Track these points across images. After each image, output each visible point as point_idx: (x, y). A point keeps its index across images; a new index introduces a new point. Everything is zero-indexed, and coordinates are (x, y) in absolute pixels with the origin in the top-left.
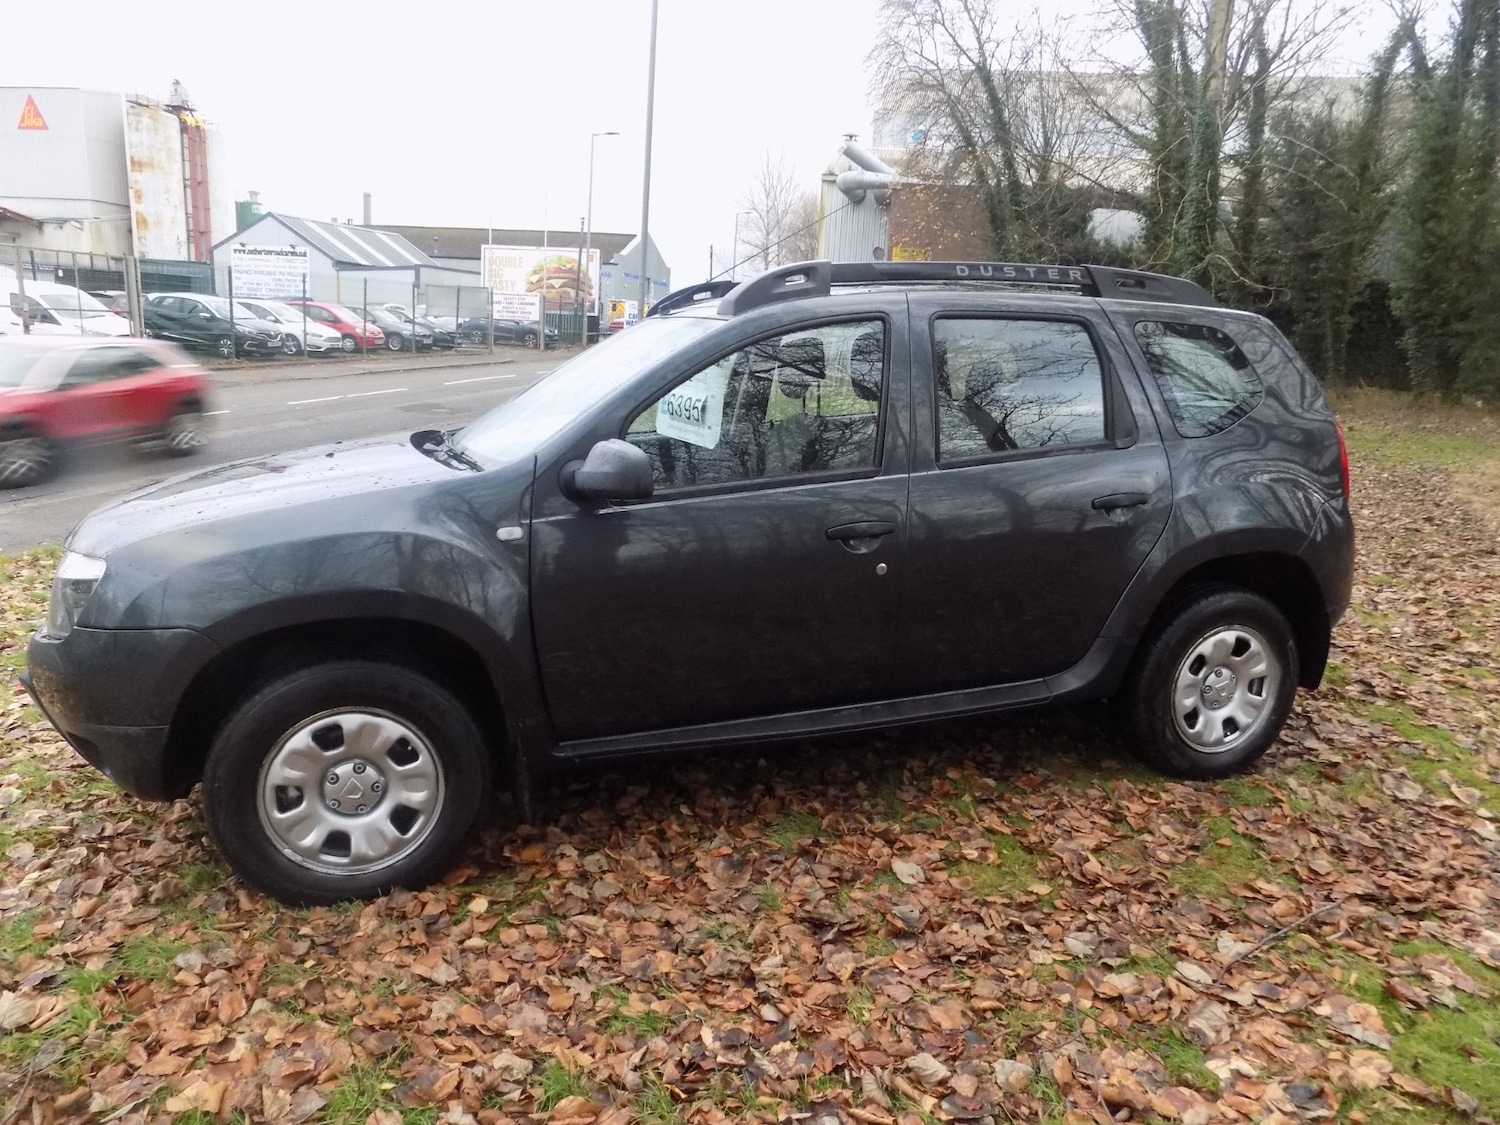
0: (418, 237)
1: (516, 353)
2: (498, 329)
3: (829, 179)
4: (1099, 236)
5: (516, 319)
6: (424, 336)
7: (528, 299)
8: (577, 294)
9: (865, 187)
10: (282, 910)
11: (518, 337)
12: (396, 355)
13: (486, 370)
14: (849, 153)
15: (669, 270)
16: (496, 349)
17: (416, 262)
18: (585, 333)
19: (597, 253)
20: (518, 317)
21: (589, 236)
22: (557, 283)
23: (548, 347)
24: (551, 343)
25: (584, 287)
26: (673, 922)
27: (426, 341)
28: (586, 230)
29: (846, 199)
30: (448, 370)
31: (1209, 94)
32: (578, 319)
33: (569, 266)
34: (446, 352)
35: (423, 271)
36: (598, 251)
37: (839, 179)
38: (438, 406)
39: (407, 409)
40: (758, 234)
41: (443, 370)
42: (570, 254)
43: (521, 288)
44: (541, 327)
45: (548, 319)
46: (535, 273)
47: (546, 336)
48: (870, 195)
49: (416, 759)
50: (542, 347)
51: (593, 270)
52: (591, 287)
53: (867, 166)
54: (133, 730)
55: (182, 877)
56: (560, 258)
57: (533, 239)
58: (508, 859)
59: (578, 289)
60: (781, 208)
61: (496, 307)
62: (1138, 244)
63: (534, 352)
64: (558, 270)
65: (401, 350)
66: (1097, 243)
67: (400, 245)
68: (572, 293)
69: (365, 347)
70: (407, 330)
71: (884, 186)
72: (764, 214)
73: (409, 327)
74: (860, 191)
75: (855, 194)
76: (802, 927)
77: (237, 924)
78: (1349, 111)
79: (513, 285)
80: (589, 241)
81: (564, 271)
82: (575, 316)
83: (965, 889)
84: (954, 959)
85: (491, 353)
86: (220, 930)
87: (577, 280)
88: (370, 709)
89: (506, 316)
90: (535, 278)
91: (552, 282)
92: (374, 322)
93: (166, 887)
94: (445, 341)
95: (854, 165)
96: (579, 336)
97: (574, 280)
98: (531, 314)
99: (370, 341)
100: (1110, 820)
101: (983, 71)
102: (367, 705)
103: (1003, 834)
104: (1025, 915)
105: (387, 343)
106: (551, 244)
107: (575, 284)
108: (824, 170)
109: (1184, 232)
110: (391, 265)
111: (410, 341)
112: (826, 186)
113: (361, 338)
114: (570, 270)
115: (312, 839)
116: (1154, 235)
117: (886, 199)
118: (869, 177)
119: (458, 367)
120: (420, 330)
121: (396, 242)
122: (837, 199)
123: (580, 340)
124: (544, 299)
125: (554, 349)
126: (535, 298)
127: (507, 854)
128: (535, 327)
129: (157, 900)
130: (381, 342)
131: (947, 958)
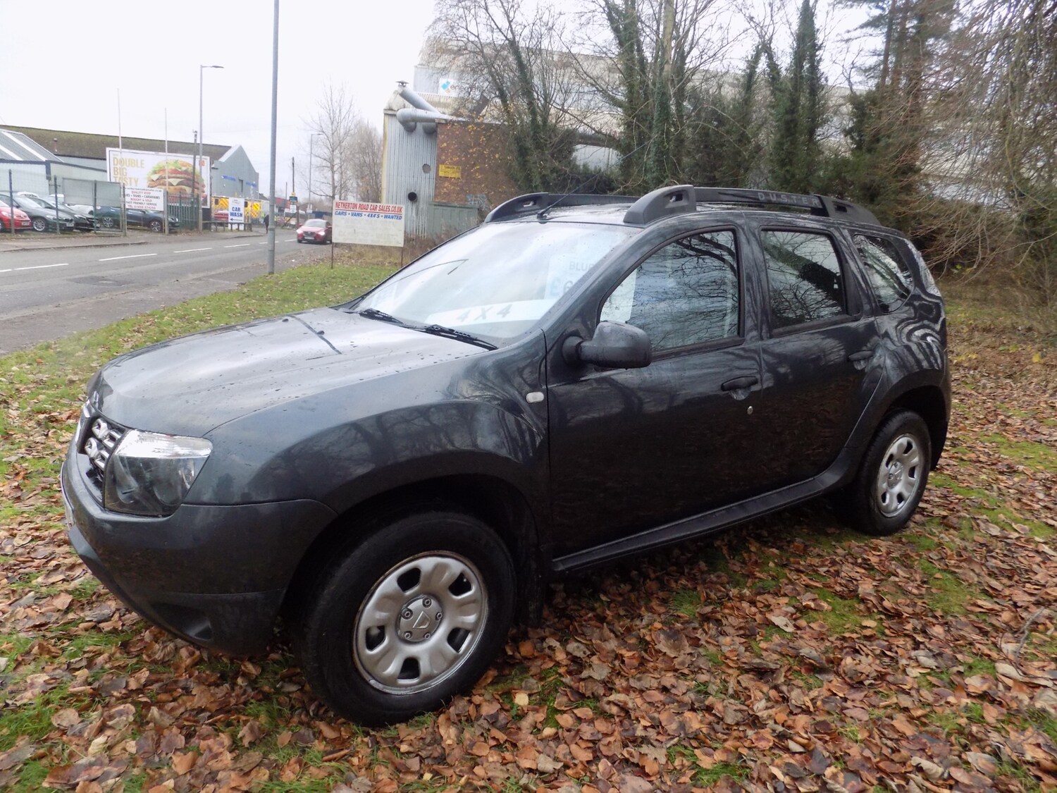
0: (41, 137)
1: (145, 236)
2: (130, 217)
3: (390, 113)
4: (580, 162)
5: (144, 209)
6: (67, 220)
7: (153, 194)
8: (193, 191)
9: (416, 120)
10: (372, 733)
11: (145, 223)
12: (42, 235)
13: (123, 249)
14: (404, 95)
15: (257, 174)
16: (129, 233)
17: (44, 159)
18: (201, 222)
19: (207, 159)
20: (144, 207)
21: (201, 146)
22: (175, 181)
23: (171, 232)
24: (174, 228)
25: (197, 185)
26: (669, 686)
27: (68, 225)
28: (198, 142)
29: (402, 128)
30: (94, 249)
31: (664, 74)
32: (194, 210)
33: (184, 169)
34: (87, 234)
35: (53, 166)
36: (208, 158)
37: (398, 113)
38: (103, 278)
39: (79, 281)
40: (326, 151)
41: (89, 249)
42: (186, 159)
43: (144, 184)
44: (165, 216)
45: (171, 210)
46: (155, 172)
47: (170, 223)
48: (420, 126)
49: (469, 589)
50: (167, 231)
51: (205, 174)
52: (204, 186)
53: (417, 105)
54: (250, 595)
55: (257, 717)
56: (176, 162)
57: (154, 146)
58: (512, 657)
59: (193, 187)
60: (342, 131)
61: (127, 199)
62: (616, 170)
63: (160, 235)
64: (175, 171)
65: (46, 231)
66: (578, 167)
67: (25, 142)
68: (188, 190)
69: (13, 228)
70: (50, 215)
71: (432, 120)
72: (330, 135)
73: (54, 212)
74: (413, 124)
75: (409, 125)
76: (751, 676)
77: (342, 753)
78: (730, 93)
79: (136, 182)
80: (201, 150)
81: (181, 173)
82: (192, 207)
83: (824, 630)
84: (867, 682)
85: (125, 235)
86: (330, 760)
87: (192, 179)
88: (441, 552)
89: (134, 206)
90: (155, 177)
91: (171, 180)
92: (18, 207)
93: (252, 730)
94: (86, 225)
95: (407, 103)
96: (196, 224)
97: (188, 179)
98: (156, 204)
99: (18, 223)
100: (865, 569)
101: (513, 44)
102: (438, 549)
103: (817, 587)
104: (875, 643)
105: (32, 225)
106: (170, 151)
107: (191, 183)
108: (385, 106)
109: (651, 162)
110: (19, 159)
111: (54, 224)
112: (387, 118)
113: (9, 220)
114: (186, 172)
115: (393, 668)
116: (626, 166)
117: (432, 130)
118: (420, 113)
119: (101, 246)
120: (63, 216)
121: (20, 139)
122: (396, 127)
123: (197, 227)
124: (167, 194)
125: (176, 233)
126: (159, 193)
127: (510, 653)
128: (160, 215)
129: (250, 743)
130: (28, 224)
131: (861, 683)
